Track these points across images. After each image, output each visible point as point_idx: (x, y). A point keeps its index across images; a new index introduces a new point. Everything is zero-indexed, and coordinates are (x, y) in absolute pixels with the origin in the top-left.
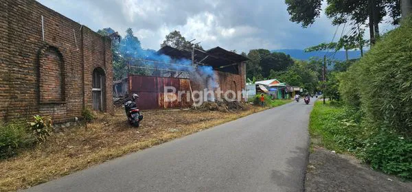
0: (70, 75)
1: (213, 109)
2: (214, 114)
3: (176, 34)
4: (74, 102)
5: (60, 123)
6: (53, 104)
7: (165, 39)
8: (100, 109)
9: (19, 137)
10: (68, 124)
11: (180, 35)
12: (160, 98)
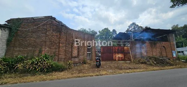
0: (80, 48)
1: (142, 63)
2: (142, 65)
3: (134, 24)
4: (81, 57)
5: (77, 64)
6: (75, 57)
7: (128, 28)
8: (90, 59)
9: (64, 66)
10: (79, 64)
11: (136, 24)
12: (114, 56)
